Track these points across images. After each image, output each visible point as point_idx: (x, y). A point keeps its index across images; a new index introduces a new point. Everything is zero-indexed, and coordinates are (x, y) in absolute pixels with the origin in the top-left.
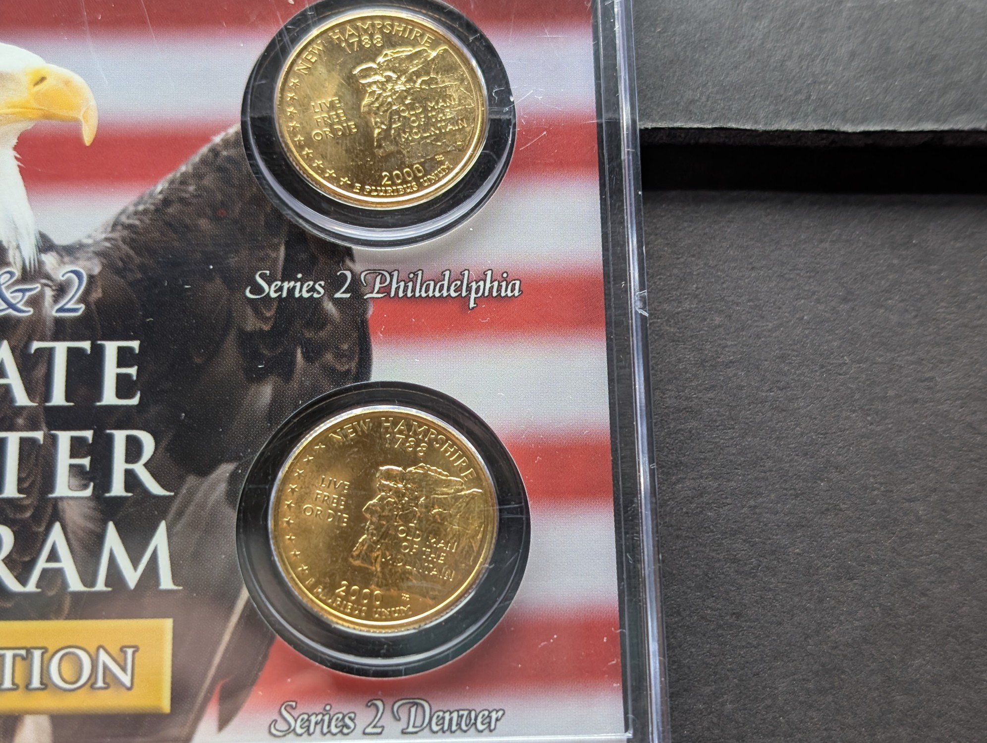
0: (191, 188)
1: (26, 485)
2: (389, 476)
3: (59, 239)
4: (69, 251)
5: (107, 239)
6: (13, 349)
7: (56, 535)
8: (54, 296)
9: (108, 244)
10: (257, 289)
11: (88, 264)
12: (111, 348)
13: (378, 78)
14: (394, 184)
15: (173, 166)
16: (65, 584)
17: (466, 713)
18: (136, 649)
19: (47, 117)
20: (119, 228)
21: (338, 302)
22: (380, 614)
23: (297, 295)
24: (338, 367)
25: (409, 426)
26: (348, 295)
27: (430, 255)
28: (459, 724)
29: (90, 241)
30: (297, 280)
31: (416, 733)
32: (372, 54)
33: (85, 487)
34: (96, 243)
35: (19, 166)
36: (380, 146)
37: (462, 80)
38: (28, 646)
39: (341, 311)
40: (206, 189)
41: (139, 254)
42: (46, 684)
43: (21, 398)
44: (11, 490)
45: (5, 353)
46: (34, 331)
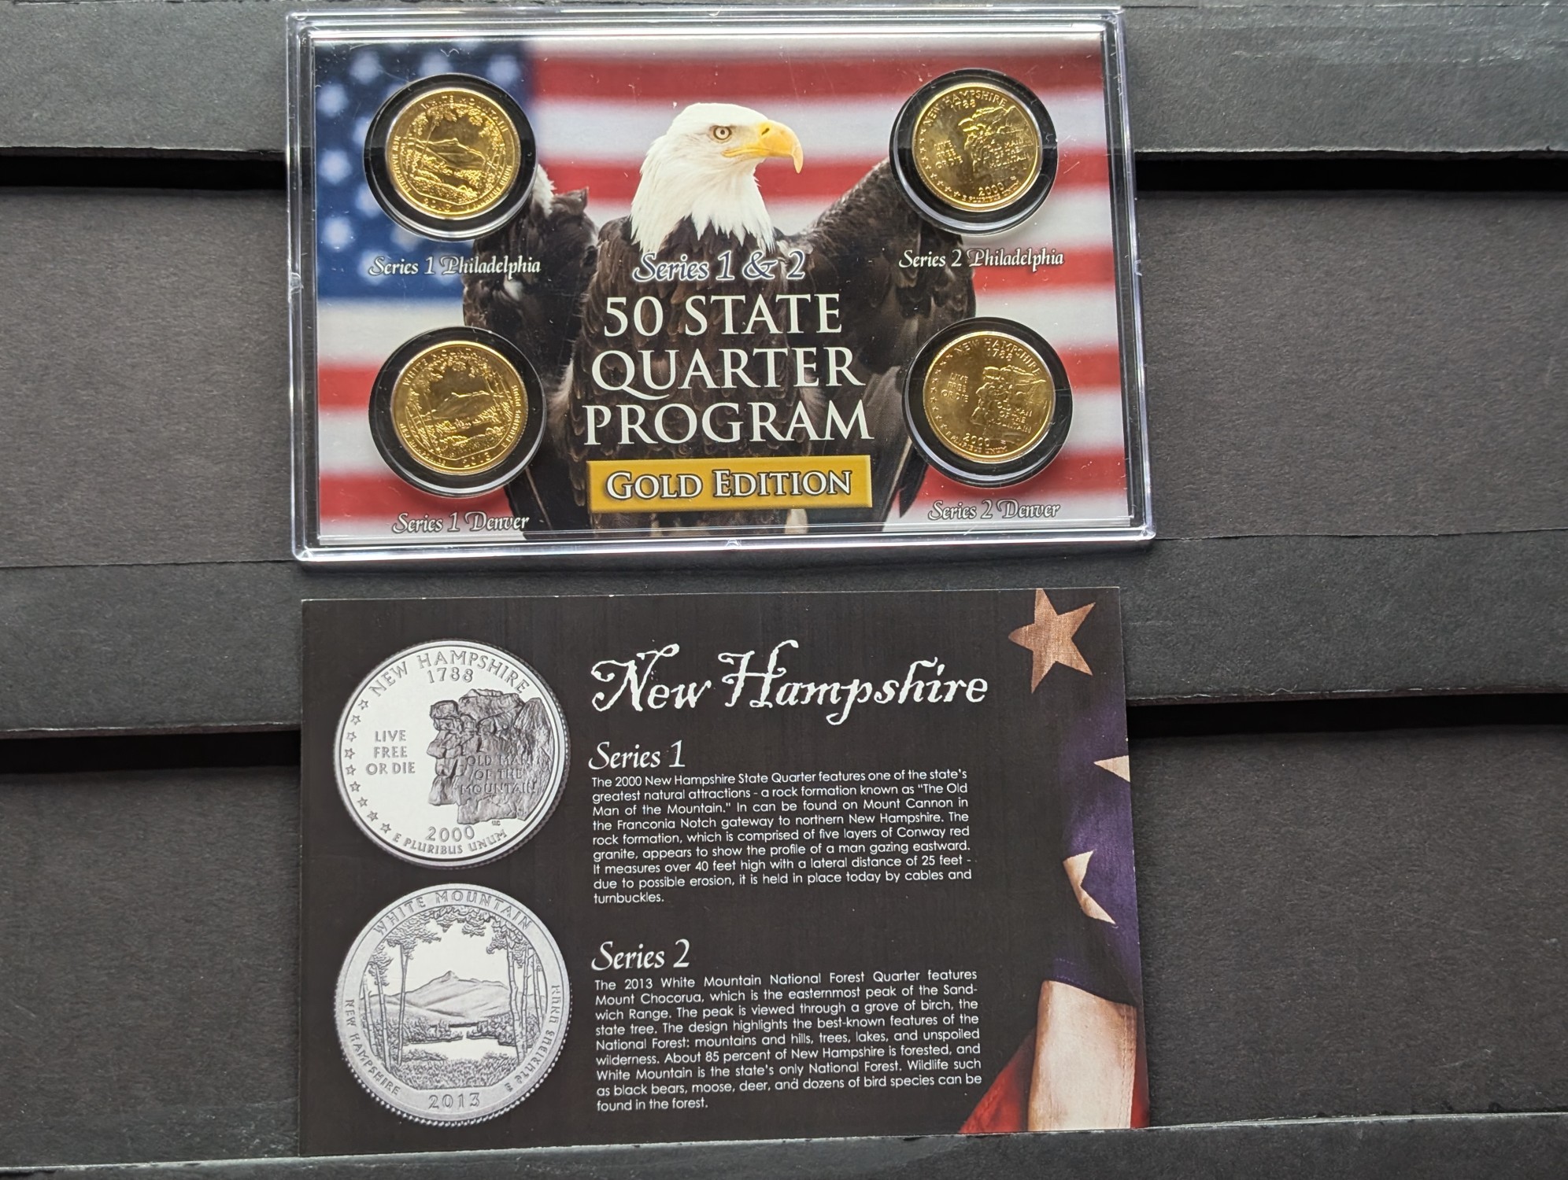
0: (863, 199)
1: (780, 380)
2: (990, 373)
3: (787, 232)
4: (794, 240)
5: (815, 232)
6: (766, 300)
7: (800, 408)
8: (786, 267)
9: (815, 235)
10: (906, 262)
11: (805, 247)
12: (823, 298)
13: (973, 128)
14: (986, 195)
15: (852, 186)
16: (808, 436)
17: (1038, 506)
18: (851, 472)
19: (772, 154)
20: (822, 224)
21: (954, 269)
22: (990, 451)
23: (929, 265)
24: (956, 308)
25: (1001, 344)
26: (960, 265)
27: (1007, 239)
28: (1034, 513)
29: (805, 233)
30: (929, 256)
31: (1010, 517)
32: (970, 112)
33: (815, 381)
34: (808, 234)
35: (758, 186)
36: (977, 171)
37: (1025, 128)
38: (790, 471)
39: (956, 274)
40: (871, 199)
41: (834, 240)
42: (802, 491)
43: (773, 329)
44: (772, 383)
45: (760, 302)
46: (777, 288)
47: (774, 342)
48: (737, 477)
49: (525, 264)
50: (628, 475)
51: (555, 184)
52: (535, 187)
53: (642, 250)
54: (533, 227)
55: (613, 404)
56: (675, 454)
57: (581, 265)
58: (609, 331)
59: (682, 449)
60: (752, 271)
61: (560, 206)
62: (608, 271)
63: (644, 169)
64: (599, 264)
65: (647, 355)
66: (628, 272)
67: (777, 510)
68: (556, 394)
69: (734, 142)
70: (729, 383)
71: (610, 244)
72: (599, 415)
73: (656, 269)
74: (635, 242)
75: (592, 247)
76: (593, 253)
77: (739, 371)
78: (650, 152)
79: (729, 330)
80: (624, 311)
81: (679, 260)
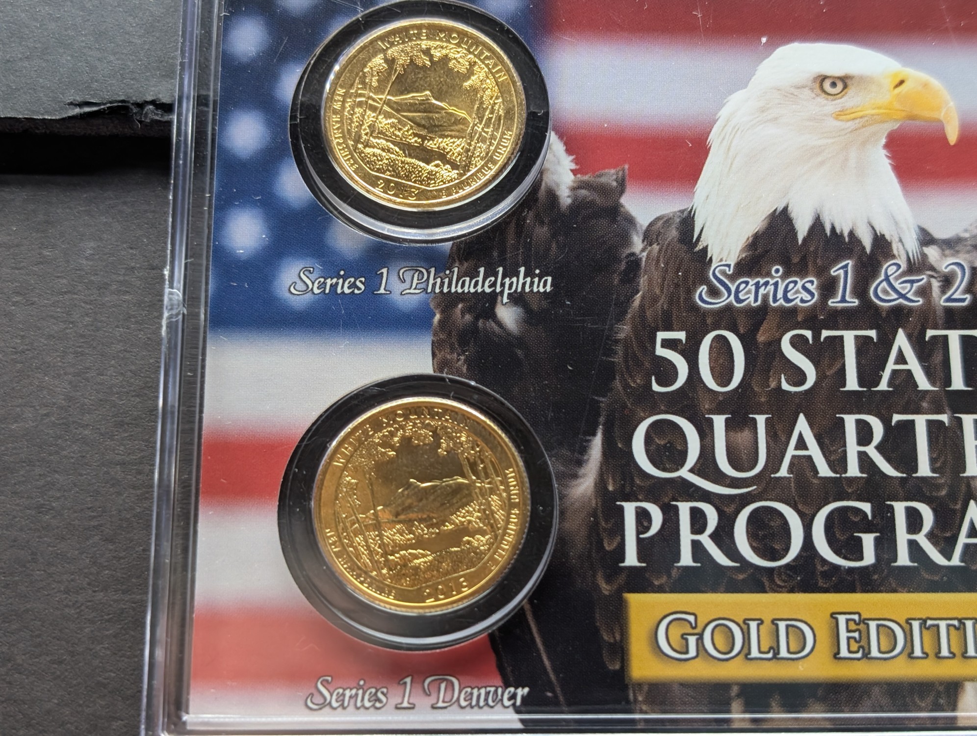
1: (938, 465)
4: (950, 245)
6: (909, 337)
7: (972, 512)
8: (940, 287)
11: (968, 257)
19: (912, 118)
34: (973, 237)
35: (890, 164)
38: (960, 617)
43: (923, 383)
44: (924, 469)
45: (901, 340)
46: (926, 319)
47: (925, 405)
48: (873, 625)
49: (528, 279)
50: (691, 618)
51: (576, 161)
52: (547, 165)
53: (711, 259)
54: (542, 223)
55: (666, 500)
56: (767, 584)
57: (616, 282)
58: (660, 383)
59: (780, 575)
60: (885, 292)
61: (584, 192)
62: (658, 291)
63: (714, 138)
64: (643, 281)
65: (719, 422)
66: (690, 292)
67: (941, 683)
68: (574, 483)
69: (851, 99)
70: (853, 470)
71: (660, 250)
72: (643, 517)
73: (733, 289)
74: (700, 247)
75: (633, 254)
76: (634, 264)
77: (871, 450)
78: (724, 113)
79: (852, 383)
80: (683, 353)
81: (769, 274)
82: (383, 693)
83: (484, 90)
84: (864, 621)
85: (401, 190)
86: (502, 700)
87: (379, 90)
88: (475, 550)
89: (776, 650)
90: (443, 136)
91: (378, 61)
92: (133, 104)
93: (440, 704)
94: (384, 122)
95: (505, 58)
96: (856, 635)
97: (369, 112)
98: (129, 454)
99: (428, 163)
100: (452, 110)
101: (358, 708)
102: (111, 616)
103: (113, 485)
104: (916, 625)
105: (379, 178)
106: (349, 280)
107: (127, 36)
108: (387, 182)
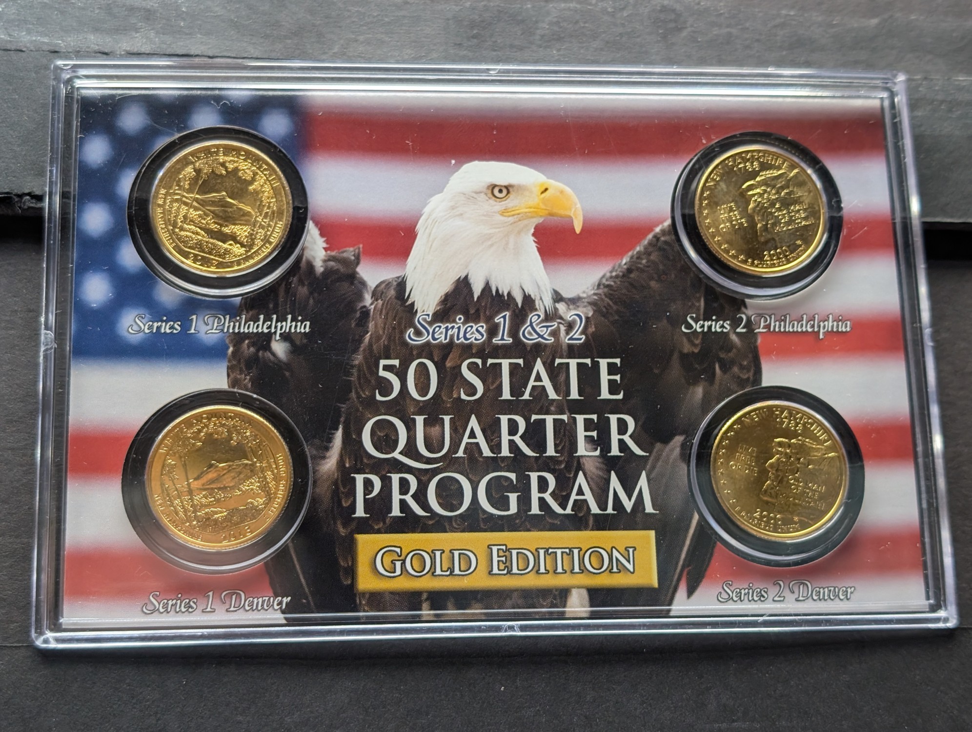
0: (644, 261)
1: (560, 448)
2: (780, 444)
3: (566, 294)
4: (573, 302)
5: (595, 294)
6: (544, 364)
7: (581, 479)
8: (565, 330)
9: (595, 297)
10: (689, 326)
11: (585, 309)
12: (603, 363)
13: (758, 190)
14: (772, 260)
15: (632, 247)
16: (589, 509)
17: (832, 589)
18: (635, 549)
19: (551, 214)
20: (602, 287)
21: (738, 334)
22: (782, 529)
23: (713, 330)
24: (741, 375)
25: (790, 414)
26: (744, 330)
27: (793, 305)
28: (829, 596)
29: (585, 295)
30: (713, 320)
31: (804, 600)
32: (754, 175)
33: (596, 449)
34: (589, 297)
35: (537, 247)
36: (761, 235)
37: (810, 192)
38: (570, 547)
39: (741, 340)
40: (653, 262)
41: (615, 303)
42: (583, 569)
43: (552, 395)
44: (551, 451)
45: (539, 366)
46: (556, 352)
47: (553, 408)
48: (514, 552)
49: (294, 323)
50: (398, 550)
51: (327, 242)
52: (306, 244)
53: (417, 311)
54: (303, 285)
55: (384, 473)
56: (447, 527)
57: (353, 325)
58: (381, 395)
59: (456, 521)
60: (530, 333)
61: (332, 263)
62: (381, 332)
63: (420, 227)
64: (371, 325)
65: (420, 420)
66: (402, 333)
67: (556, 590)
68: (323, 462)
69: (512, 202)
70: (505, 452)
71: (383, 304)
72: (368, 484)
73: (431, 331)
74: (409, 302)
75: (365, 307)
76: (365, 313)
77: (517, 439)
78: (427, 210)
79: (506, 395)
80: (397, 375)
81: (454, 321)
82: (194, 602)
83: (263, 192)
84: (508, 550)
85: (205, 262)
86: (273, 605)
87: (190, 191)
88: (255, 508)
89: (452, 570)
90: (235, 224)
91: (189, 169)
92: (15, 195)
93: (232, 609)
94: (193, 214)
95: (278, 170)
96: (504, 559)
97: (183, 206)
98: (17, 442)
99: (224, 242)
100: (241, 206)
101: (177, 612)
102: (7, 553)
103: (6, 464)
104: (542, 552)
105: (190, 253)
106: (169, 324)
107: (10, 145)
108: (196, 256)
